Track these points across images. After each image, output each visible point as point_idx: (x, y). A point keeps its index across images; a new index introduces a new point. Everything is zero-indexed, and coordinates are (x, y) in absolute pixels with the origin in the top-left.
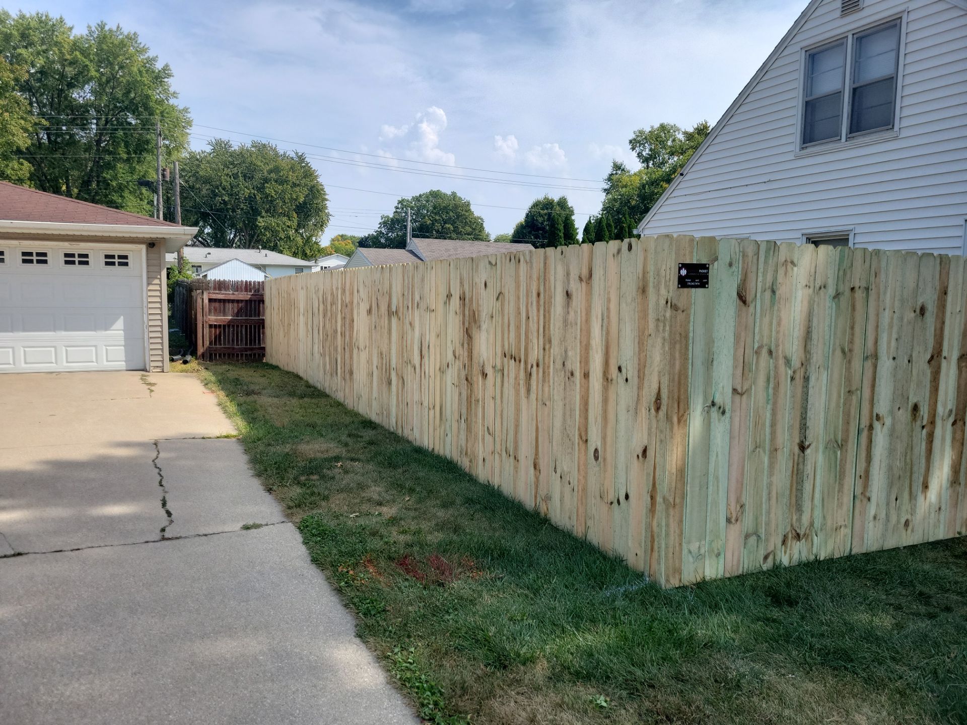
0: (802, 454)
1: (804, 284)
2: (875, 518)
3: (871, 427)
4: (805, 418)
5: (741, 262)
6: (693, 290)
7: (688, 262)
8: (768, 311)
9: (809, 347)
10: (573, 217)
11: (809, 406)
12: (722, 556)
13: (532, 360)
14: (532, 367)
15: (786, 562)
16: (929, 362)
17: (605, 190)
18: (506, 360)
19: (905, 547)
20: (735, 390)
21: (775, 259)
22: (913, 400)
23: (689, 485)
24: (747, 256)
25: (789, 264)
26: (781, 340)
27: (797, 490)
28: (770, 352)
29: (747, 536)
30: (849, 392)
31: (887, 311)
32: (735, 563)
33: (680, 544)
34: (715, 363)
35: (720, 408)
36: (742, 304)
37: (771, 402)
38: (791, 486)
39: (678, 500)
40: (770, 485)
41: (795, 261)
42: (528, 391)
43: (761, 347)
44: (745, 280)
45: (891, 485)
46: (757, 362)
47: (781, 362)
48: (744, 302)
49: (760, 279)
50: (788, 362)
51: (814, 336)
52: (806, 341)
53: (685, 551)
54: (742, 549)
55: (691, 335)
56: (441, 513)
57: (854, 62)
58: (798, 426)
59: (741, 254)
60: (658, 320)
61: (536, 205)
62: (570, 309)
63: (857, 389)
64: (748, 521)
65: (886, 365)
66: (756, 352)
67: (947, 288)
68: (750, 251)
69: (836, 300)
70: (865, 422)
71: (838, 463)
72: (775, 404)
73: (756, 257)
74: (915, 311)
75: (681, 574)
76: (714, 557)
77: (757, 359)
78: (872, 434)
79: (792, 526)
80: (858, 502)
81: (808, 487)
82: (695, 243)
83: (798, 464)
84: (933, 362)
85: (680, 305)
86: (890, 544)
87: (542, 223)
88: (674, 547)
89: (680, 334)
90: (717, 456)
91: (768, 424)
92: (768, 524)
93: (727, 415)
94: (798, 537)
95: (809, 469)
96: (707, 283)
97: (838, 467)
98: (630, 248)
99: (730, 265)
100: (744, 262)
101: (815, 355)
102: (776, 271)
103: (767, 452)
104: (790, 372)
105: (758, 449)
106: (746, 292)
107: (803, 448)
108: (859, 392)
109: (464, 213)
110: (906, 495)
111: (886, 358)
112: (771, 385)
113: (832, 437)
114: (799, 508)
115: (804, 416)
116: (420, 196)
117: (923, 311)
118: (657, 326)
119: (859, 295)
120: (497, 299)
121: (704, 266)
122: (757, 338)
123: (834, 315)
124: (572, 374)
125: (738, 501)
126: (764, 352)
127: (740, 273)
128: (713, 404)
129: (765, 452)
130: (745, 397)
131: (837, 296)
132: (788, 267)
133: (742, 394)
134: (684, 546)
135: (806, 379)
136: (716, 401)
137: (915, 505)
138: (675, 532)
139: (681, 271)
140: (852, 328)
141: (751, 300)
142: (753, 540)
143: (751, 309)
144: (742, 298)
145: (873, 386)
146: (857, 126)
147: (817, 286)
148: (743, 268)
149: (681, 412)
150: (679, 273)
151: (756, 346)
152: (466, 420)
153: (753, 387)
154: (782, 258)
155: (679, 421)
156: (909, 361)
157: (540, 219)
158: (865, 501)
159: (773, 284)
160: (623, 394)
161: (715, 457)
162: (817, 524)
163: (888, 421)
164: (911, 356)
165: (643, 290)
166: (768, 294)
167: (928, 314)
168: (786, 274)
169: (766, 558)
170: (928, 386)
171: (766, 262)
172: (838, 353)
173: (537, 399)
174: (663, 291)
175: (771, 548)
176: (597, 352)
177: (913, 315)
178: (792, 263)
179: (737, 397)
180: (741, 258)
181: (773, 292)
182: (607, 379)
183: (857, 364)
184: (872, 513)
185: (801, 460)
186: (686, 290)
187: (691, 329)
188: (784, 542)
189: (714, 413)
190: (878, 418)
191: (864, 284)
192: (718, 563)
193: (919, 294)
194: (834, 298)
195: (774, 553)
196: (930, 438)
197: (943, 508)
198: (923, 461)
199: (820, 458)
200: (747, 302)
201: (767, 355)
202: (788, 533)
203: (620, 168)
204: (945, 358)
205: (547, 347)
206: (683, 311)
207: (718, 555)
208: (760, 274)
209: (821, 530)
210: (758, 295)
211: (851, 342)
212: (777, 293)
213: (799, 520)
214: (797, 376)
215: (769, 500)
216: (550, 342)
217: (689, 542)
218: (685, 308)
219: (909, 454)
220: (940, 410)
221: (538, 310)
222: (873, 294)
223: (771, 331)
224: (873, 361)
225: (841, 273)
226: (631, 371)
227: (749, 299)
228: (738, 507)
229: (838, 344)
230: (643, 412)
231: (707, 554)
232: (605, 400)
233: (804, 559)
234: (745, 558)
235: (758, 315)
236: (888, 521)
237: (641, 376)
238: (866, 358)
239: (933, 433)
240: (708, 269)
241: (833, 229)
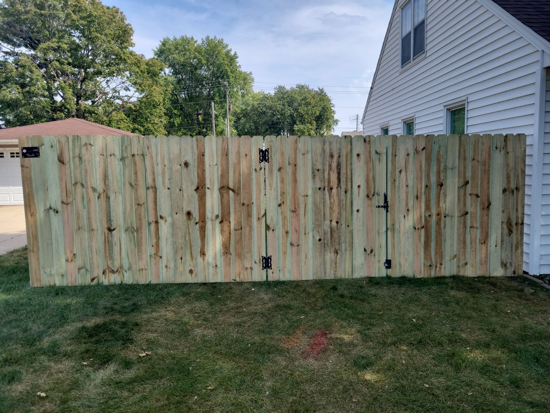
0: (110, 233)
1: (100, 154)
2: (166, 267)
3: (157, 222)
4: (110, 216)
5: (58, 146)
6: (31, 158)
7: (26, 146)
8: (78, 167)
9: (107, 183)
11: (111, 211)
12: (65, 276)
15: (106, 283)
16: (196, 190)
19: (191, 283)
20: (63, 202)
21: (79, 143)
22: (186, 209)
23: (40, 243)
24: (62, 142)
25: (88, 145)
26: (88, 180)
27: (109, 249)
28: (83, 185)
29: (79, 269)
30: (138, 204)
31: (160, 165)
32: (73, 280)
33: (39, 269)
34: (49, 190)
35: (55, 210)
36: (61, 164)
37: (86, 208)
38: (105, 248)
39: (35, 249)
40: (91, 246)
41: (92, 143)
43: (76, 183)
44: (62, 153)
45: (176, 251)
46: (75, 190)
47: (90, 190)
48: (63, 163)
49: (71, 152)
50: (94, 190)
51: (110, 178)
52: (105, 180)
53: (42, 272)
54: (77, 274)
55: (33, 178)
58: (105, 220)
59: (58, 142)
63: (144, 203)
64: (79, 262)
65: (163, 193)
66: (73, 185)
67: (204, 152)
68: (63, 140)
70: (152, 219)
71: (136, 238)
72: (89, 209)
73: (67, 143)
74: (180, 165)
75: (40, 282)
76: (60, 276)
77: (75, 188)
78: (158, 225)
79: (108, 266)
80: (153, 258)
81: (116, 249)
82: (30, 138)
83: (108, 237)
84: (199, 190)
85: (24, 165)
86: (180, 281)
90: (56, 231)
91: (85, 218)
92: (91, 264)
93: (60, 213)
94: (113, 272)
95: (116, 240)
96: (39, 155)
97: (136, 240)
99: (52, 147)
100: (60, 146)
101: (112, 187)
102: (81, 149)
103: (87, 231)
104: (97, 195)
105: (81, 229)
106: (63, 159)
107: (110, 230)
108: (145, 205)
110: (189, 258)
111: (163, 188)
112: (85, 200)
113: (130, 225)
114: (112, 258)
117: (186, 165)
119: (138, 158)
121: (36, 148)
122: (73, 179)
123: (122, 168)
125: (71, 252)
127: (58, 150)
128: (51, 208)
129: (85, 231)
130: (69, 205)
131: (123, 159)
132: (88, 147)
133: (67, 204)
134: (41, 270)
135: (108, 198)
137: (196, 263)
138: (35, 263)
139: (23, 151)
140: (136, 173)
141: (67, 162)
142: (83, 270)
143: (68, 166)
144: (61, 161)
145: (155, 201)
147: (109, 155)
148: (60, 148)
151: (73, 183)
153: (74, 201)
154: (84, 143)
156: (180, 190)
158: (158, 258)
159: (79, 154)
162: (125, 267)
163: (169, 220)
164: (181, 187)
166: (77, 159)
167: (191, 167)
168: (87, 150)
169: (93, 280)
170: (197, 202)
171: (73, 145)
172: (128, 185)
175: (96, 275)
177: (179, 167)
178: (90, 144)
179: (65, 206)
181: (80, 158)
183: (142, 191)
184: (164, 265)
185: (110, 235)
186: (27, 159)
187: (33, 175)
188: (104, 273)
189: (52, 212)
190: (161, 217)
191: (140, 153)
192: (63, 279)
193: (182, 156)
194: (121, 160)
195: (97, 277)
197: (219, 265)
198: (199, 240)
199: (123, 236)
200: (65, 163)
201: (80, 186)
202: (106, 269)
204: (208, 188)
206: (27, 168)
207: (63, 275)
209: (129, 270)
210: (71, 160)
211: (136, 180)
212: (83, 159)
213: (113, 264)
214: (102, 196)
215: (91, 253)
217: (44, 268)
218: (28, 166)
219: (187, 236)
220: (209, 215)
222: (147, 157)
223: (82, 176)
224: (154, 190)
225: (124, 148)
227: (65, 161)
228: (72, 255)
229: (127, 181)
233: (118, 282)
234: (79, 278)
235: (72, 169)
236: (177, 269)
239: (205, 226)
240: (39, 149)
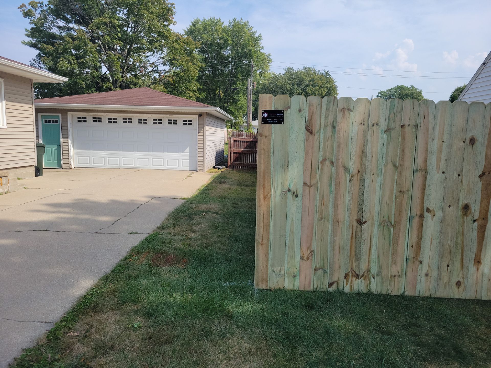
0: (359, 226)
1: (359, 123)
2: (427, 275)
3: (422, 216)
4: (362, 205)
5: (307, 109)
6: (273, 125)
7: (268, 109)
8: (330, 139)
9: (364, 161)
12: (297, 277)
16: (480, 176)
20: (305, 184)
21: (335, 107)
22: (463, 201)
23: (272, 234)
24: (312, 106)
25: (346, 110)
26: (340, 157)
27: (356, 248)
28: (332, 163)
30: (401, 192)
31: (436, 141)
34: (290, 167)
35: (294, 193)
36: (309, 133)
37: (334, 193)
38: (351, 245)
39: (264, 242)
40: (333, 243)
41: (352, 109)
43: (324, 160)
44: (311, 120)
46: (322, 168)
47: (341, 169)
48: (311, 133)
49: (323, 119)
50: (347, 170)
51: (368, 155)
53: (270, 270)
55: (272, 150)
58: (356, 209)
59: (308, 105)
63: (408, 191)
64: (316, 261)
66: (321, 162)
68: (315, 102)
70: (416, 212)
71: (391, 236)
72: (336, 194)
73: (320, 106)
74: (464, 142)
75: (267, 282)
77: (322, 167)
81: (365, 247)
82: (273, 99)
83: (356, 232)
84: (483, 177)
85: (263, 133)
90: (292, 220)
91: (331, 205)
93: (300, 197)
94: (357, 276)
95: (365, 236)
96: (283, 121)
97: (392, 238)
99: (300, 111)
100: (310, 109)
101: (369, 166)
102: (335, 116)
103: (330, 222)
104: (348, 176)
105: (323, 220)
106: (312, 127)
107: (360, 222)
108: (410, 192)
110: (457, 264)
111: (435, 172)
112: (334, 183)
114: (358, 259)
117: (472, 141)
119: (409, 129)
121: (280, 112)
122: (321, 154)
125: (308, 248)
126: (327, 163)
127: (307, 116)
128: (289, 190)
129: (329, 222)
130: (312, 188)
131: (388, 130)
132: (345, 112)
133: (310, 186)
134: (270, 268)
135: (362, 181)
136: (290, 188)
137: (467, 273)
138: (263, 259)
139: (264, 114)
140: (403, 151)
142: (320, 272)
143: (317, 137)
144: (309, 130)
145: (423, 189)
148: (309, 113)
149: (266, 193)
151: (321, 159)
153: (319, 183)
154: (340, 107)
155: (265, 197)
156: (459, 175)
158: (417, 263)
159: (333, 122)
161: (291, 220)
162: (374, 271)
163: (438, 214)
164: (461, 171)
166: (329, 129)
168: (343, 117)
169: (331, 284)
172: (390, 165)
175: (335, 279)
177: (462, 144)
178: (349, 109)
179: (307, 188)
180: (307, 107)
181: (334, 127)
184: (424, 272)
185: (359, 230)
186: (267, 125)
187: (272, 147)
188: (345, 277)
189: (290, 196)
190: (428, 210)
191: (413, 123)
192: (294, 281)
193: (468, 130)
194: (385, 131)
195: (337, 282)
199: (376, 231)
200: (313, 133)
201: (329, 164)
206: (266, 137)
207: (294, 276)
208: (323, 117)
210: (322, 129)
211: (402, 160)
212: (337, 128)
213: (358, 266)
214: (355, 179)
215: (333, 251)
217: (272, 266)
218: (267, 135)
222: (421, 129)
223: (333, 150)
224: (423, 173)
225: (392, 115)
227: (315, 131)
228: (309, 252)
229: (389, 160)
231: (286, 274)
233: (362, 290)
234: (315, 282)
235: (322, 140)
236: (440, 279)
238: (416, 171)
240: (283, 113)
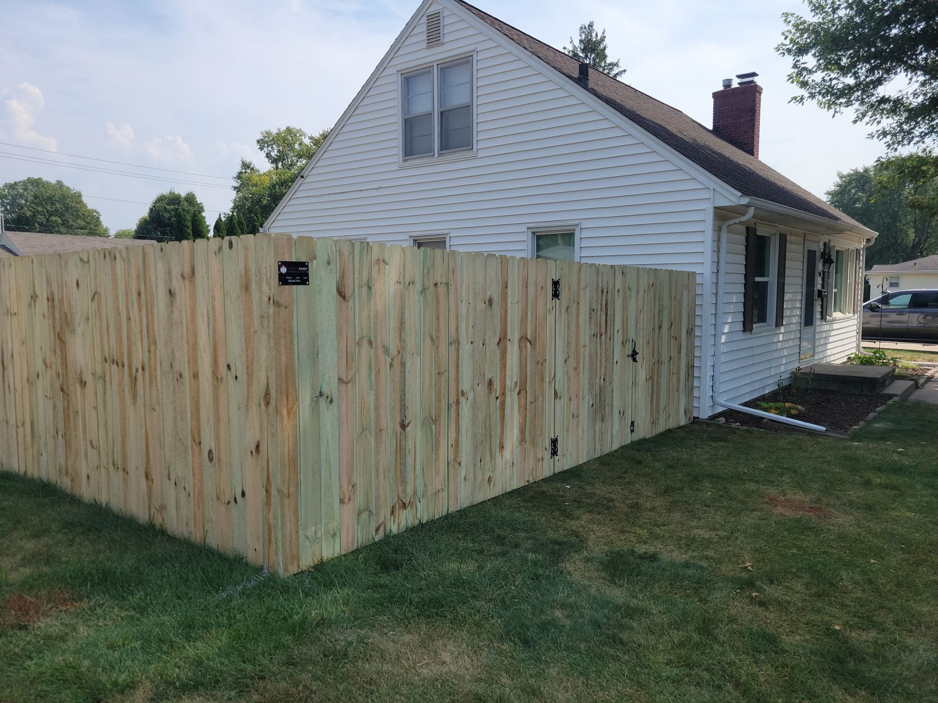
0: (403, 432)
1: (396, 281)
2: (465, 479)
3: (458, 402)
4: (404, 400)
5: (338, 260)
6: (294, 287)
7: (287, 260)
8: (366, 306)
9: (403, 336)
10: (203, 214)
11: (407, 389)
12: (338, 535)
13: (137, 363)
14: (137, 371)
15: (395, 530)
16: (498, 344)
17: (235, 188)
18: (107, 365)
19: (489, 500)
20: (340, 380)
21: (369, 258)
22: (488, 376)
23: (302, 474)
24: (344, 255)
25: (382, 262)
26: (379, 332)
27: (401, 464)
28: (370, 343)
29: (360, 513)
30: (439, 373)
31: (464, 303)
32: (350, 539)
33: (297, 532)
34: (320, 355)
35: (328, 397)
36: (341, 299)
37: (374, 388)
38: (396, 462)
39: (292, 490)
40: (377, 463)
41: (387, 260)
42: (135, 396)
43: (361, 339)
44: (343, 277)
45: (476, 448)
46: (359, 352)
47: (381, 351)
48: (344, 298)
49: (356, 276)
50: (386, 350)
51: (407, 327)
52: (400, 331)
53: (302, 537)
54: (356, 525)
55: (295, 330)
56: (30, 545)
57: (439, 90)
58: (398, 408)
59: (338, 253)
60: (262, 316)
61: (161, 199)
62: (174, 309)
63: (445, 371)
64: (359, 500)
65: (466, 348)
66: (358, 343)
67: (507, 283)
68: (346, 249)
69: (423, 294)
70: (453, 399)
71: (434, 436)
72: (377, 389)
73: (352, 255)
74: (485, 303)
75: (299, 560)
76: (330, 538)
77: (359, 349)
78: (459, 408)
79: (398, 496)
80: (451, 468)
81: (410, 460)
82: (293, 242)
83: (400, 441)
84: (500, 344)
85: (281, 301)
86: (479, 499)
87: (169, 219)
88: (291, 535)
89: (285, 330)
90: (328, 442)
91: (372, 408)
92: (377, 498)
93: (335, 403)
94: (404, 506)
95: (410, 444)
96: (308, 280)
97: (434, 439)
98: (231, 245)
99: (329, 263)
100: (341, 261)
101: (409, 343)
102: (370, 270)
103: (373, 433)
104: (389, 360)
105: (365, 432)
106: (344, 288)
107: (403, 426)
108: (447, 373)
109: (74, 204)
110: (488, 457)
111: (466, 343)
112: (373, 373)
113: (427, 413)
114: (404, 481)
115: (403, 398)
116: (16, 184)
117: (491, 302)
118: (262, 323)
119: (442, 289)
120: (93, 299)
121: (304, 264)
122: (357, 330)
123: (422, 307)
124: (181, 376)
125: (349, 482)
126: (365, 343)
127: (338, 270)
128: (321, 394)
129: (371, 433)
130: (350, 385)
131: (424, 291)
132: (381, 265)
133: (347, 383)
134: (301, 533)
135: (403, 365)
136: (323, 391)
137: (495, 464)
138: (291, 521)
139: (281, 269)
140: (438, 318)
141: (349, 296)
142: (365, 515)
143: (351, 303)
144: (341, 294)
145: (457, 367)
146: (446, 146)
147: (407, 283)
148: (340, 266)
149: (291, 405)
150: (279, 270)
151: (357, 338)
152: (64, 436)
153: (357, 375)
154: (375, 258)
155: (289, 414)
156: (483, 344)
157: (167, 215)
158: (457, 465)
159: (368, 281)
160: (234, 392)
161: (325, 443)
162: (420, 492)
163: (471, 396)
164: (485, 340)
165: (247, 288)
166: (365, 290)
167: (494, 305)
168: (379, 272)
169: (377, 530)
170: (499, 364)
171: (361, 261)
172: (428, 340)
173: (144, 405)
174: (265, 289)
175: (381, 520)
176: (205, 352)
177: (484, 305)
178: (384, 261)
179: (343, 386)
180: (338, 257)
181: (369, 288)
182: (217, 379)
183: (443, 348)
184: (463, 476)
185: (403, 437)
186: (287, 287)
187: (295, 324)
188: (392, 513)
189: (323, 403)
190: (463, 393)
191: (444, 281)
192: (334, 543)
193: (487, 288)
194: (421, 292)
195: (384, 524)
196: (503, 405)
197: (515, 463)
198: (499, 426)
199: (419, 435)
200: (347, 298)
201: (367, 345)
202: (395, 504)
203: (249, 167)
204: (509, 340)
205: (152, 349)
206: (286, 308)
207: (334, 535)
208: (356, 272)
209: (423, 496)
210: (356, 291)
211: (438, 330)
212: (373, 289)
213: (404, 491)
214: (395, 363)
215: (378, 477)
216: (155, 343)
217: (305, 529)
218: (287, 304)
219: (488, 421)
220: (508, 382)
221: (140, 310)
222: (452, 288)
223: (370, 323)
224: (456, 345)
225: (426, 270)
226: (239, 368)
227: (348, 294)
228: (350, 487)
229: (427, 333)
230: (254, 408)
231: (323, 536)
232: (216, 400)
233: (410, 525)
234: (359, 533)
235: (357, 310)
236: (476, 480)
237: (250, 374)
238: (450, 344)
239: (505, 402)
240: (307, 266)
241: (433, 233)
